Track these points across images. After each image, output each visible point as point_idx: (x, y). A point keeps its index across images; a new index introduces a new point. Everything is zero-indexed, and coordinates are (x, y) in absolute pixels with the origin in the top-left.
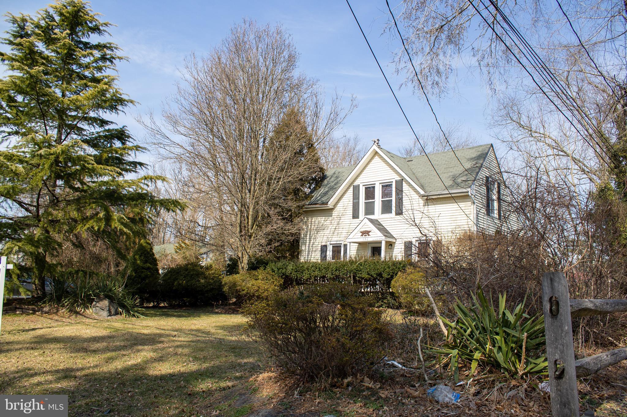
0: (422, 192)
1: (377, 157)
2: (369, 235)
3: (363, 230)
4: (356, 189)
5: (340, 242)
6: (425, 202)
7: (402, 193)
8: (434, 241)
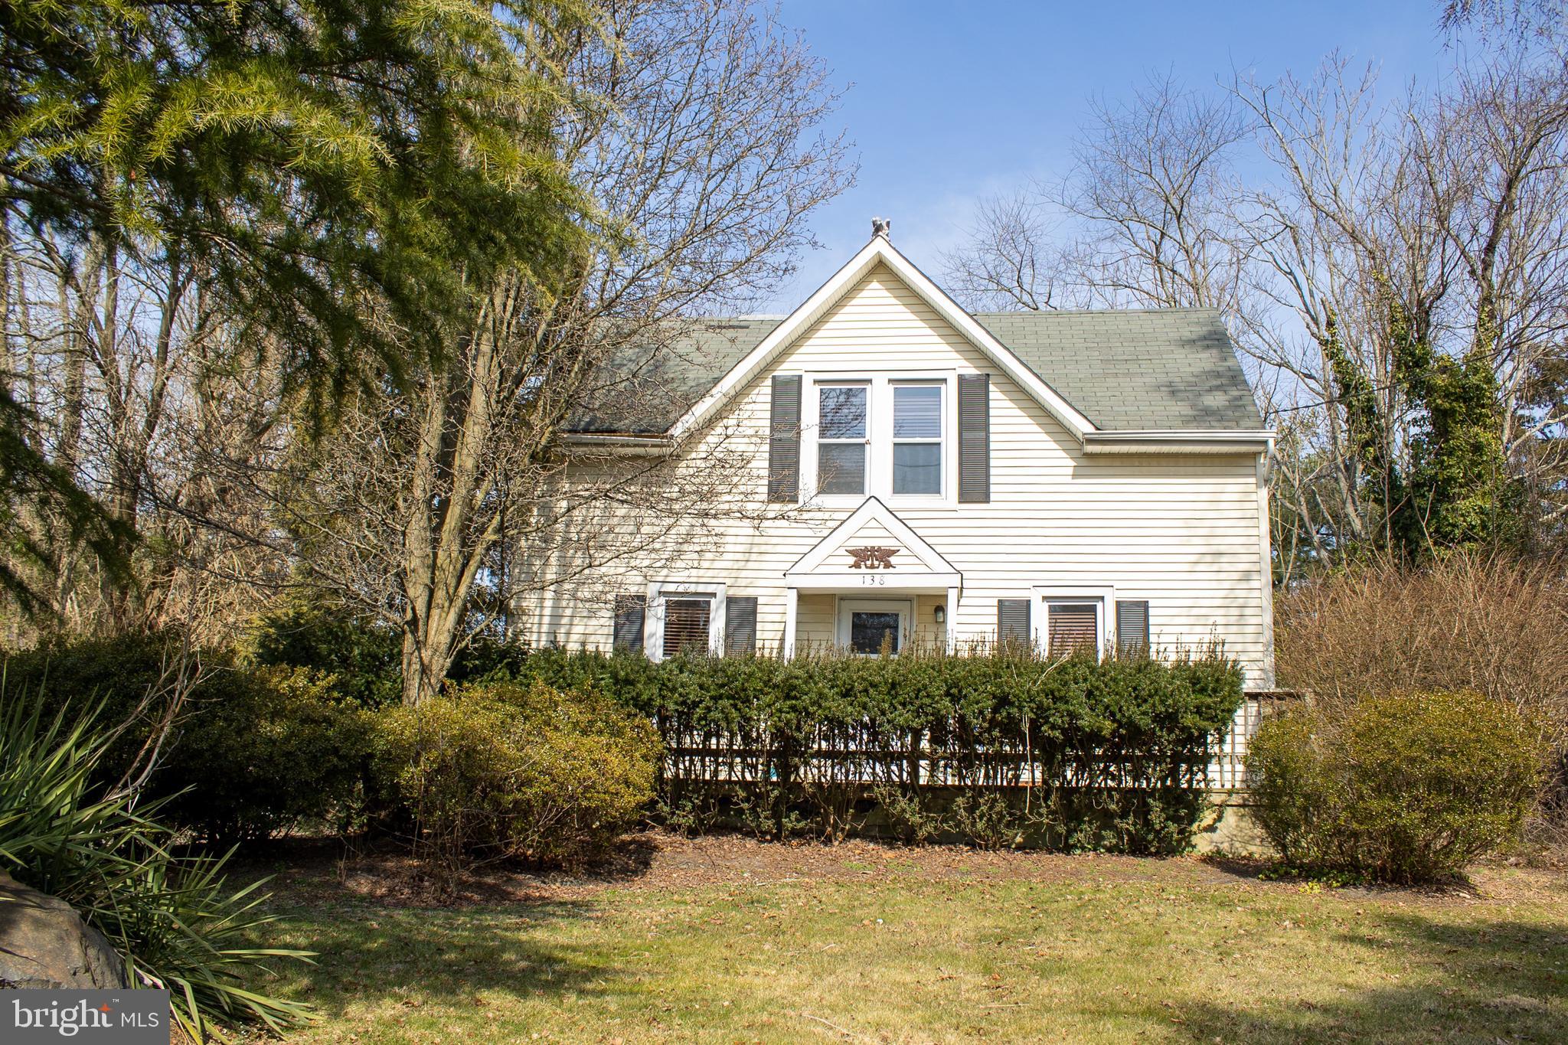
0: (1083, 427)
1: (875, 285)
2: (888, 565)
3: (861, 543)
4: (787, 394)
5: (710, 589)
6: (1084, 462)
7: (987, 425)
8: (1119, 604)
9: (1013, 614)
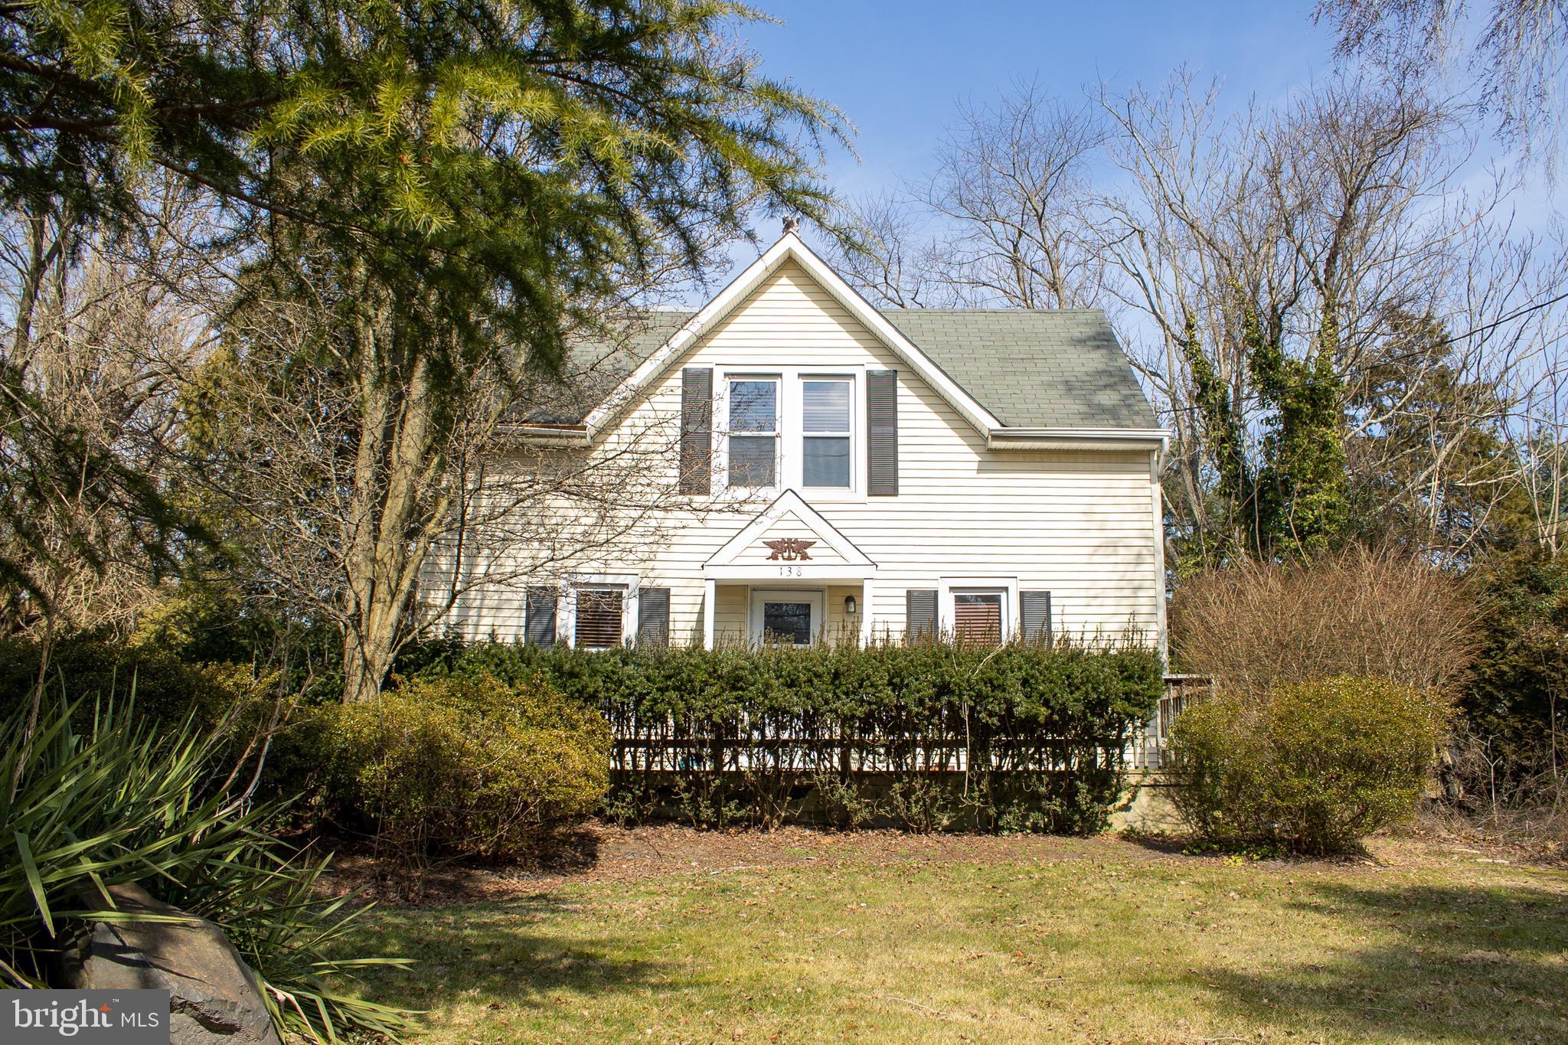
0: (989, 423)
1: (784, 280)
2: (805, 557)
3: (777, 536)
4: (698, 386)
5: (621, 580)
6: (989, 457)
7: (895, 420)
8: (1022, 594)
9: (921, 604)
